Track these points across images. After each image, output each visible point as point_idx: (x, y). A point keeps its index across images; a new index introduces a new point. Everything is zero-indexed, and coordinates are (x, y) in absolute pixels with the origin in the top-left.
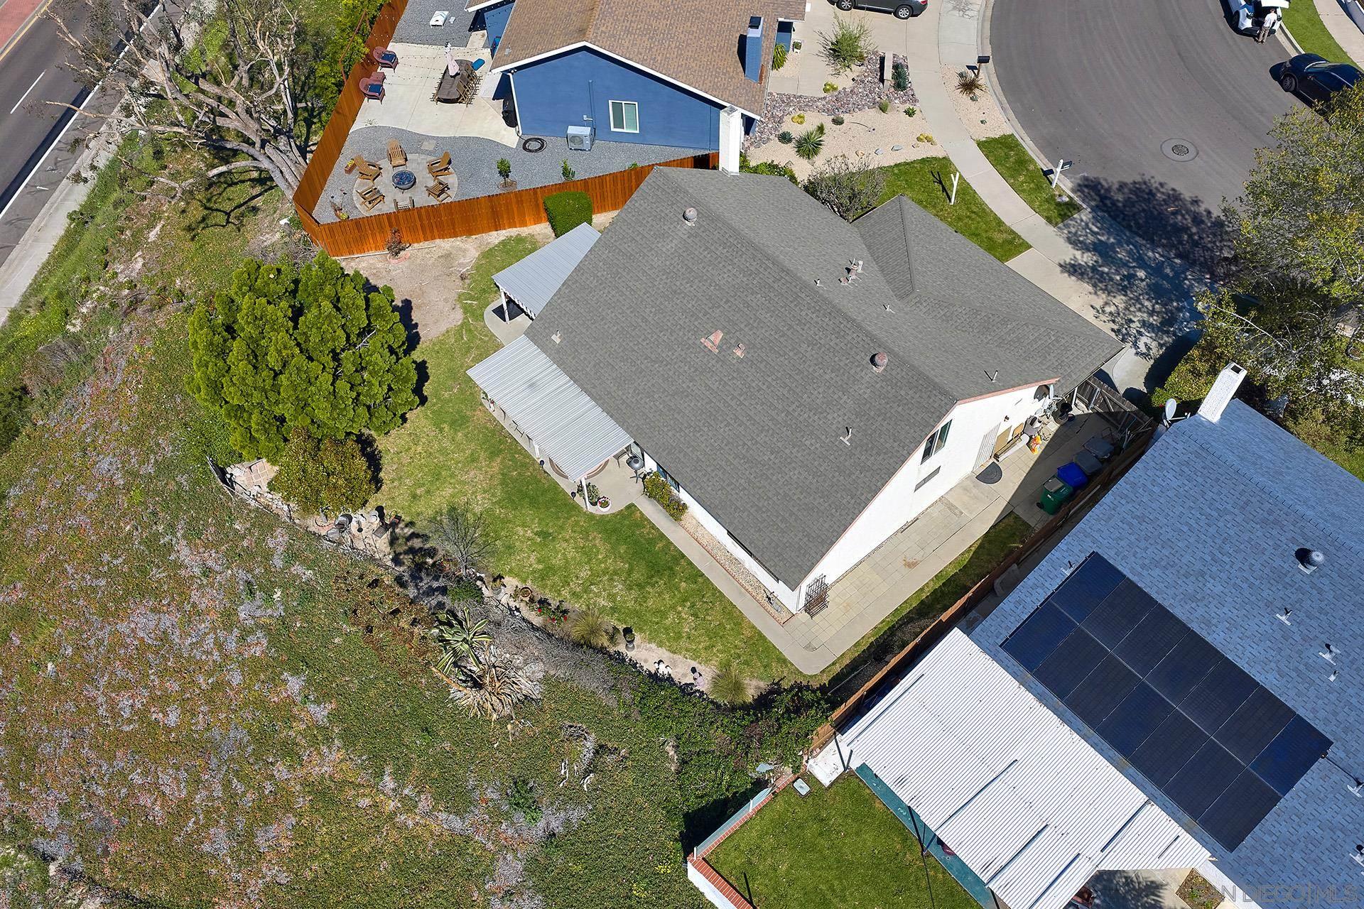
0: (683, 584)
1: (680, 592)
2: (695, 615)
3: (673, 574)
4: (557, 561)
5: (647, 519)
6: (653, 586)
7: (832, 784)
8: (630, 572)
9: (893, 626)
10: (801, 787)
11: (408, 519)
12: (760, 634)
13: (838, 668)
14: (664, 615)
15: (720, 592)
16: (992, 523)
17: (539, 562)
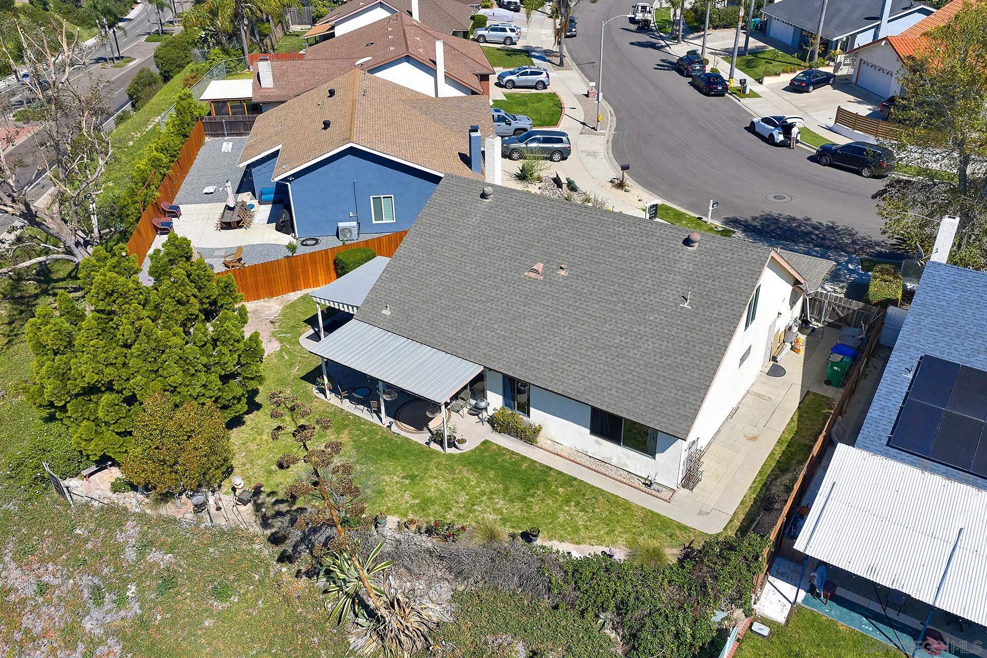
0: (561, 490)
1: (560, 495)
2: (583, 510)
3: (547, 486)
4: (432, 493)
5: (504, 449)
6: (533, 496)
7: (787, 621)
8: (506, 489)
9: (765, 483)
10: (760, 629)
11: (268, 490)
12: (651, 512)
13: (737, 524)
14: (554, 516)
15: (598, 488)
16: (798, 401)
17: (414, 498)
